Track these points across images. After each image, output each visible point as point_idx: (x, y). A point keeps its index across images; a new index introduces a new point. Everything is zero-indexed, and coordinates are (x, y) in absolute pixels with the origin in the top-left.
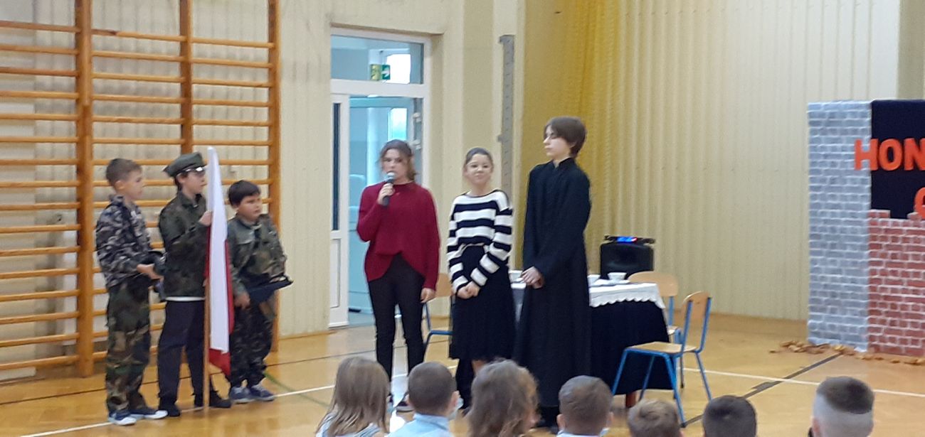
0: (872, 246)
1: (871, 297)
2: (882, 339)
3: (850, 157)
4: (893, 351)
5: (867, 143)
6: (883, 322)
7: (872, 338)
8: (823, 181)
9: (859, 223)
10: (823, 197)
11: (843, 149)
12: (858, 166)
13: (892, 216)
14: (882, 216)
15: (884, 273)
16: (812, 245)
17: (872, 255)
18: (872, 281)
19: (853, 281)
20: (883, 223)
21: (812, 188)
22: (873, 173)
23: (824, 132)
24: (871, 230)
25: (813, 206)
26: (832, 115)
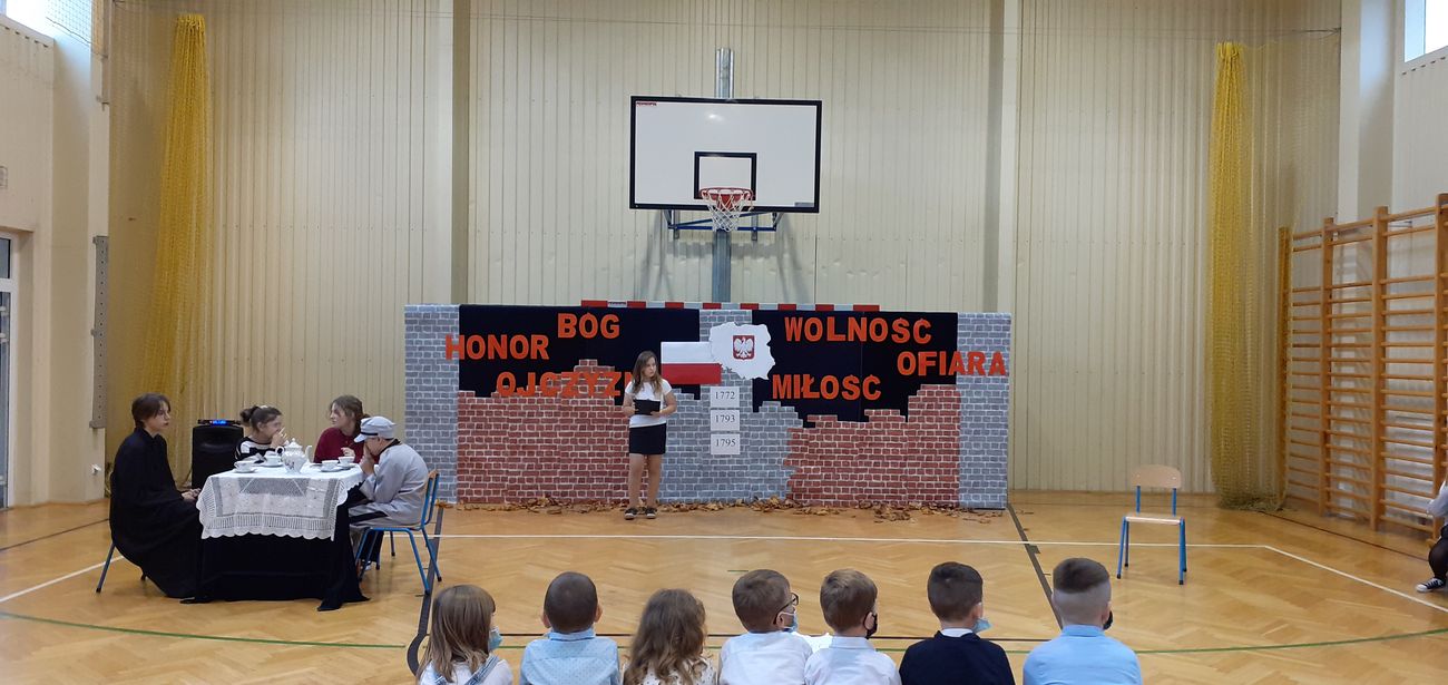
0: (460, 419)
1: (459, 459)
2: (469, 493)
3: (441, 349)
4: (478, 501)
5: (456, 338)
6: (470, 479)
7: (460, 492)
8: (418, 368)
9: (452, 402)
10: (419, 382)
11: (436, 343)
12: (449, 356)
13: (476, 396)
14: (468, 395)
15: (471, 440)
16: (408, 421)
17: (460, 426)
18: (460, 447)
19: (444, 448)
20: (469, 401)
21: (407, 374)
22: (461, 361)
23: (419, 329)
24: (459, 407)
25: (408, 389)
26: (426, 315)
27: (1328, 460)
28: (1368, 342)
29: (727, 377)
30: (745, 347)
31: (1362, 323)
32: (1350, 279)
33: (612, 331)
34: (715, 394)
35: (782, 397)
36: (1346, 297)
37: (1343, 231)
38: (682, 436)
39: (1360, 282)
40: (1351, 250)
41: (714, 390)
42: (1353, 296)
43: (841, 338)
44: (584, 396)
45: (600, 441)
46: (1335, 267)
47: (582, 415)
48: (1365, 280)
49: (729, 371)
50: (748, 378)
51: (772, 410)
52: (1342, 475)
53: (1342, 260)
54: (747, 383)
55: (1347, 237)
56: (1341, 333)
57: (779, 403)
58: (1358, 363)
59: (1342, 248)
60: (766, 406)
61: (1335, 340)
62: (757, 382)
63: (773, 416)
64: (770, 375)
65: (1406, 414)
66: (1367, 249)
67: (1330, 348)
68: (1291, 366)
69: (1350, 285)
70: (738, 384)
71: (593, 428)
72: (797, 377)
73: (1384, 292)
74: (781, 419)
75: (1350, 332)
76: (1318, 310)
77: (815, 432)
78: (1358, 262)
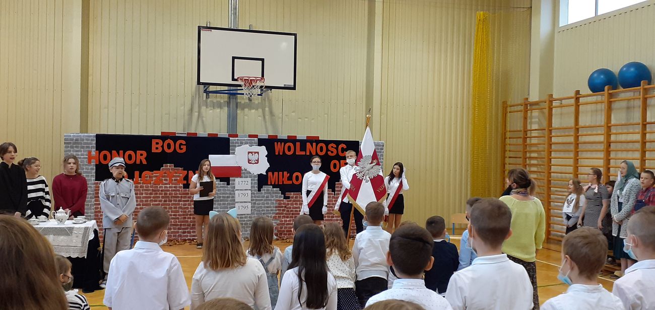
3: (85, 158)
5: (94, 152)
11: (82, 155)
12: (90, 162)
18: (96, 212)
22: (96, 165)
23: (72, 147)
24: (95, 190)
26: (77, 140)
28: (543, 156)
29: (244, 173)
30: (253, 158)
31: (541, 148)
32: (535, 127)
33: (182, 149)
34: (238, 182)
35: (273, 183)
36: (533, 135)
37: (533, 104)
38: (220, 204)
39: (539, 128)
40: (536, 113)
41: (237, 180)
42: (536, 135)
43: (303, 153)
44: (166, 184)
45: (175, 208)
46: (529, 121)
47: (166, 194)
48: (542, 128)
49: (245, 170)
50: (255, 174)
51: (268, 190)
53: (531, 118)
54: (255, 176)
55: (534, 107)
56: (531, 152)
57: (272, 187)
58: (538, 166)
59: (531, 112)
60: (265, 188)
61: (528, 155)
62: (260, 176)
63: (268, 193)
64: (267, 172)
66: (543, 113)
67: (526, 159)
69: (536, 130)
70: (251, 177)
71: (171, 201)
72: (281, 173)
73: (550, 133)
74: (272, 194)
75: (535, 152)
76: (520, 141)
77: (289, 201)
78: (539, 119)
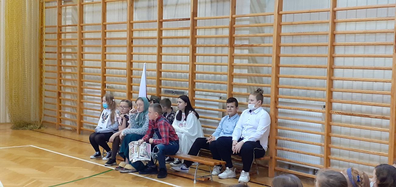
27: (60, 104)
28: (76, 52)
31: (74, 43)
32: (69, 23)
36: (67, 31)
39: (73, 24)
40: (69, 9)
42: (70, 31)
46: (63, 17)
48: (75, 24)
52: (67, 111)
53: (65, 14)
55: (68, 4)
56: (65, 47)
58: (73, 61)
59: (66, 8)
61: (63, 50)
65: (92, 83)
66: (76, 9)
67: (61, 54)
68: (45, 62)
69: (69, 26)
73: (82, 29)
75: (68, 47)
76: (55, 37)
78: (72, 16)
